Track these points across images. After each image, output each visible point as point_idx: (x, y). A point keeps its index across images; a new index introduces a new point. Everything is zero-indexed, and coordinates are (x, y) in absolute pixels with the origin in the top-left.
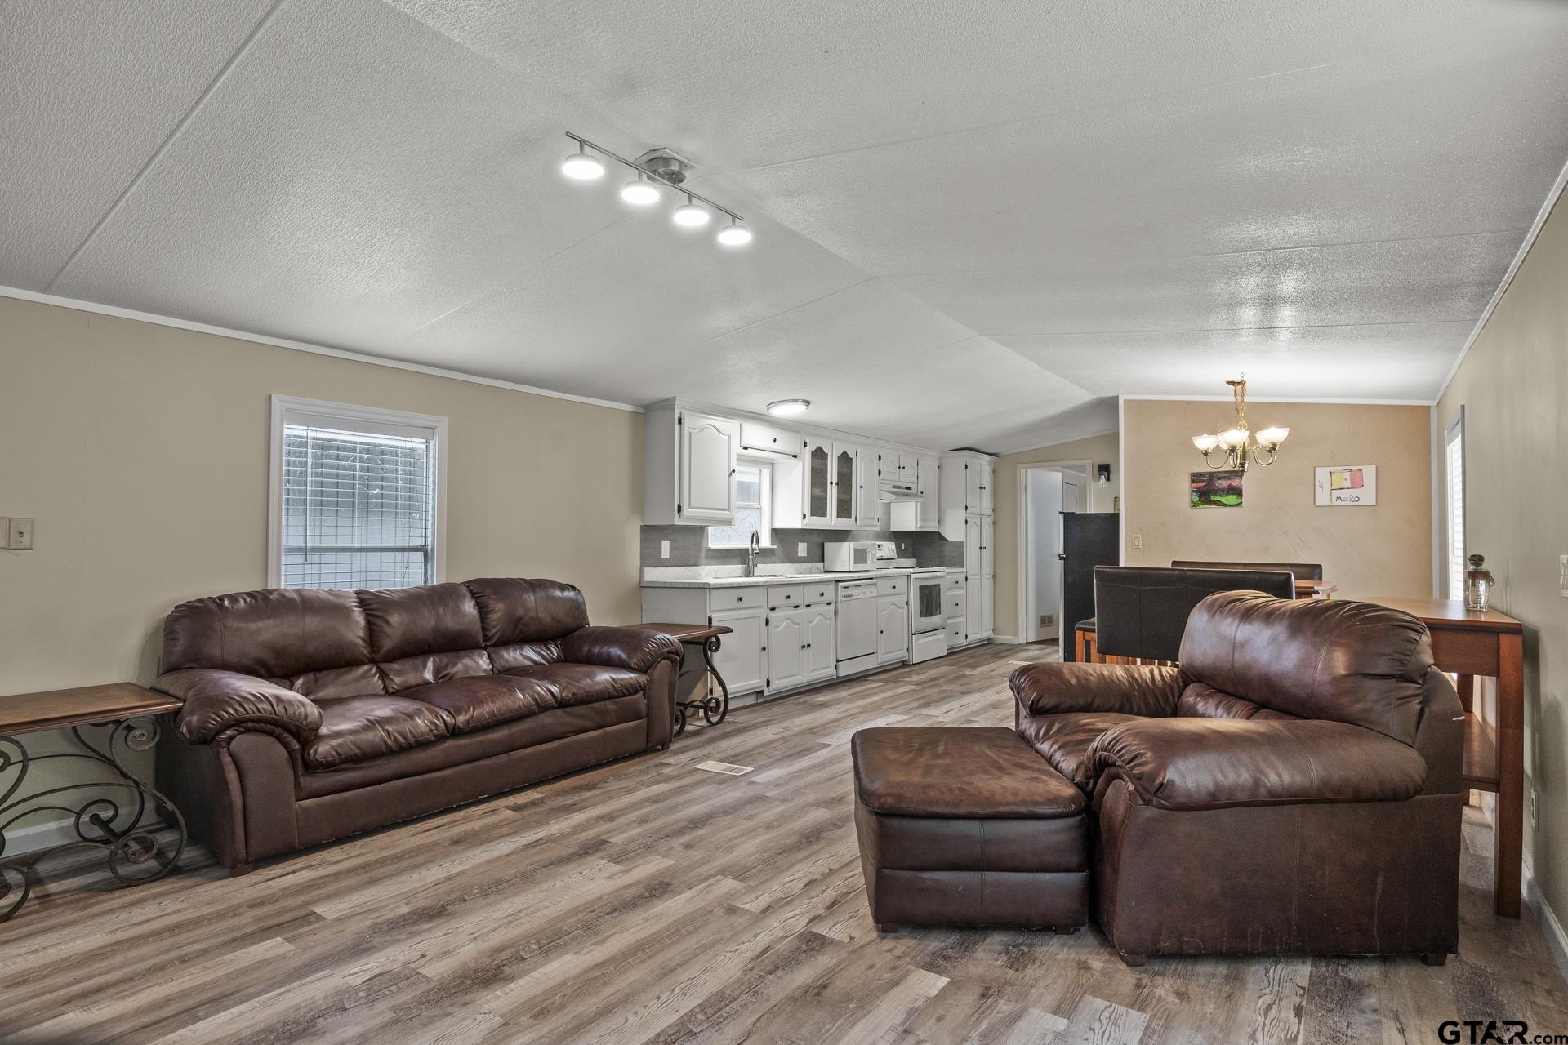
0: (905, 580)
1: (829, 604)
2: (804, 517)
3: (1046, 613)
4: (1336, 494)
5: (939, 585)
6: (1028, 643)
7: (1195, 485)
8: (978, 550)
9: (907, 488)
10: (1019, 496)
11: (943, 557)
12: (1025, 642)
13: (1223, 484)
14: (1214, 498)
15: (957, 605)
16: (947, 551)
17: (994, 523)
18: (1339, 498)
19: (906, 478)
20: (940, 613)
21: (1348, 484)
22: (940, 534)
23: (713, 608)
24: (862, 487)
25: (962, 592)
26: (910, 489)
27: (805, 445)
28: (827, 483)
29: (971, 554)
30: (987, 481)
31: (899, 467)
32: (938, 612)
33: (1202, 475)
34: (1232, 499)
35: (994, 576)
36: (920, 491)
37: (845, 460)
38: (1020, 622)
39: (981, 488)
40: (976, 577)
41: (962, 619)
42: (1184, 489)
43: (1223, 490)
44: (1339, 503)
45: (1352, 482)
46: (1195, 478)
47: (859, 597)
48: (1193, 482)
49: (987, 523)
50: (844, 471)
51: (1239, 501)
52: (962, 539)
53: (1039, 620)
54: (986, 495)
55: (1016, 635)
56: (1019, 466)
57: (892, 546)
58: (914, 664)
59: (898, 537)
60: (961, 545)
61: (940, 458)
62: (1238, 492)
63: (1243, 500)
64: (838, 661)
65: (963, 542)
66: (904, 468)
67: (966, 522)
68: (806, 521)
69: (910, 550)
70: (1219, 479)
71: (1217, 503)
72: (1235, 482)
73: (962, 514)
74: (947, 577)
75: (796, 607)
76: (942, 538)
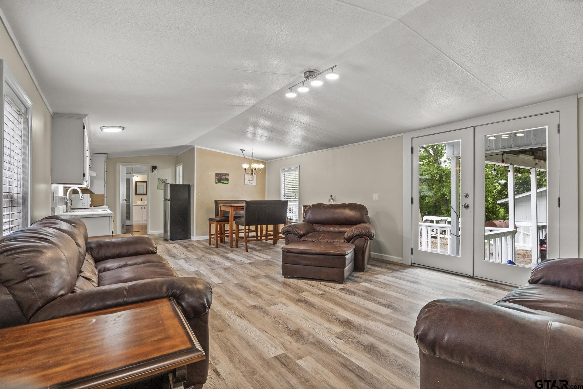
4: (249, 182)
7: (217, 177)
13: (224, 177)
14: (222, 181)
18: (249, 183)
21: (251, 180)
33: (218, 174)
34: (226, 182)
42: (213, 178)
43: (224, 179)
44: (249, 184)
45: (252, 179)
46: (217, 175)
48: (216, 176)
51: (228, 182)
56: (117, 163)
62: (227, 180)
63: (229, 182)
70: (223, 176)
71: (223, 183)
72: (227, 177)
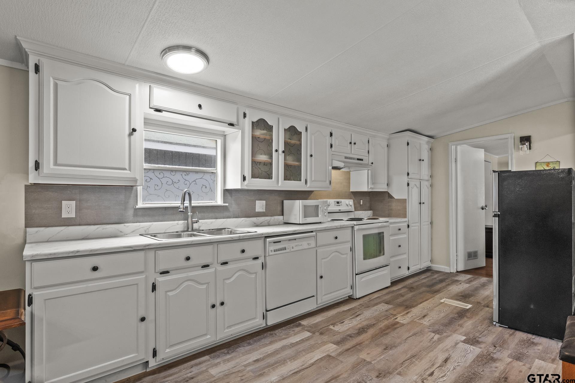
0: (349, 231)
1: (256, 258)
2: (244, 178)
3: (471, 250)
5: (383, 233)
6: (457, 272)
8: (417, 205)
9: (358, 159)
10: (450, 165)
11: (391, 210)
12: (455, 271)
15: (400, 246)
16: (394, 206)
17: (431, 186)
19: (358, 152)
20: (384, 254)
22: (389, 193)
23: (36, 285)
24: (311, 156)
25: (405, 236)
26: (362, 160)
27: (245, 116)
28: (272, 150)
29: (412, 207)
30: (425, 155)
31: (351, 143)
32: (382, 253)
35: (431, 223)
36: (370, 162)
37: (292, 131)
38: (451, 257)
39: (420, 160)
40: (417, 224)
41: (405, 256)
47: (292, 250)
49: (425, 185)
50: (293, 142)
52: (404, 196)
53: (467, 255)
54: (425, 165)
55: (449, 266)
56: (450, 144)
57: (351, 202)
58: (359, 298)
59: (357, 195)
60: (404, 201)
61: (388, 139)
64: (267, 311)
65: (406, 199)
66: (355, 144)
67: (408, 185)
68: (246, 182)
69: (368, 205)
73: (405, 179)
74: (391, 225)
75: (206, 266)
76: (390, 196)
